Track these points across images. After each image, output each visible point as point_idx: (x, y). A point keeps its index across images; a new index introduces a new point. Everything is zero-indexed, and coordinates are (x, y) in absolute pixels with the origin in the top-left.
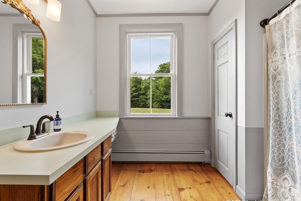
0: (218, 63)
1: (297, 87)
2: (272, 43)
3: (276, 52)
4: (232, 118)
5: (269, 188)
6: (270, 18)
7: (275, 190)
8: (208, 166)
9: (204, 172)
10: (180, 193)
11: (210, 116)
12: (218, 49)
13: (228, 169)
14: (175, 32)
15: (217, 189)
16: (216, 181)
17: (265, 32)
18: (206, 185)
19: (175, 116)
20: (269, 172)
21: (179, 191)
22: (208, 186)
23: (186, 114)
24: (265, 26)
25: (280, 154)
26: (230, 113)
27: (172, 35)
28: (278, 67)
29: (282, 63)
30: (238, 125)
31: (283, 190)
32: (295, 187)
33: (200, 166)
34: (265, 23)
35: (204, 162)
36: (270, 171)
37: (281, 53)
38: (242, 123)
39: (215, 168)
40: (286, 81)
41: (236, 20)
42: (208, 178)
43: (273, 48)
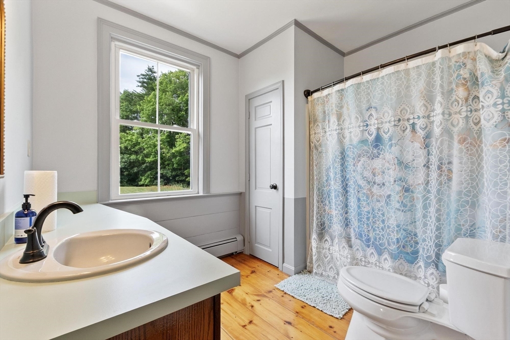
0: (255, 124)
1: (338, 158)
2: (314, 115)
3: (318, 125)
4: (278, 190)
5: (314, 254)
6: (312, 90)
7: (319, 252)
8: (242, 256)
9: (241, 262)
10: (232, 295)
11: (242, 190)
12: (256, 107)
13: (271, 250)
14: (198, 67)
15: (265, 275)
16: (259, 268)
17: (307, 103)
18: (253, 275)
19: (198, 193)
20: (314, 239)
21: (230, 293)
22: (255, 276)
23: (215, 190)
24: (309, 97)
25: (322, 219)
26: (275, 185)
27: (193, 69)
28: (320, 139)
29: (323, 136)
30: (285, 197)
31: (324, 251)
32: (333, 246)
33: (233, 258)
34: (308, 94)
35: (236, 252)
36: (316, 237)
37: (322, 127)
38: (290, 195)
39: (250, 254)
40: (327, 152)
41: (283, 81)
42: (250, 269)
43: (315, 121)
